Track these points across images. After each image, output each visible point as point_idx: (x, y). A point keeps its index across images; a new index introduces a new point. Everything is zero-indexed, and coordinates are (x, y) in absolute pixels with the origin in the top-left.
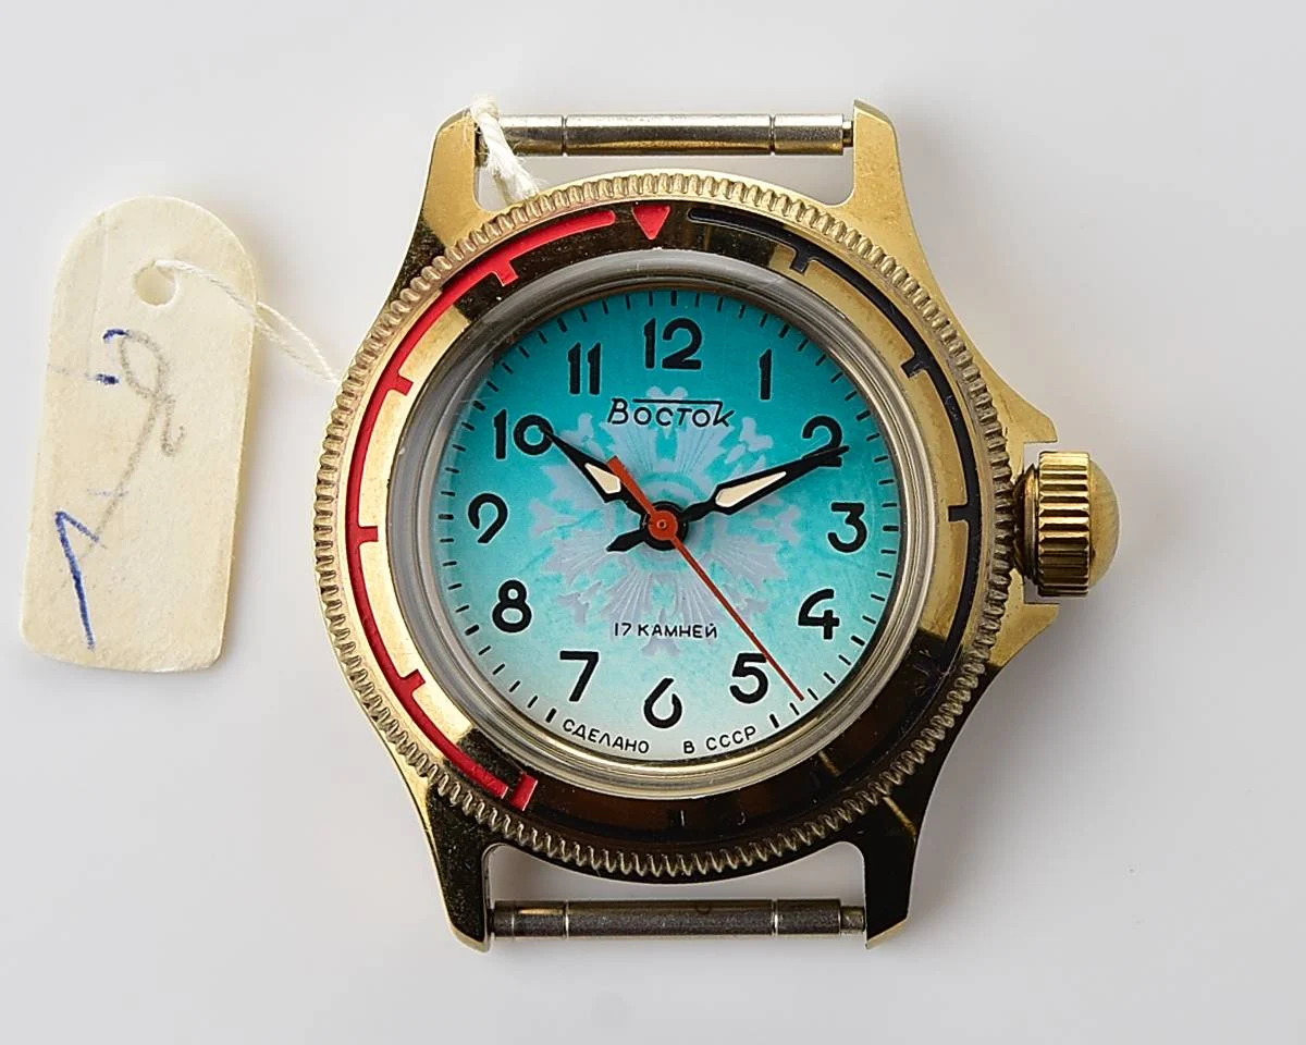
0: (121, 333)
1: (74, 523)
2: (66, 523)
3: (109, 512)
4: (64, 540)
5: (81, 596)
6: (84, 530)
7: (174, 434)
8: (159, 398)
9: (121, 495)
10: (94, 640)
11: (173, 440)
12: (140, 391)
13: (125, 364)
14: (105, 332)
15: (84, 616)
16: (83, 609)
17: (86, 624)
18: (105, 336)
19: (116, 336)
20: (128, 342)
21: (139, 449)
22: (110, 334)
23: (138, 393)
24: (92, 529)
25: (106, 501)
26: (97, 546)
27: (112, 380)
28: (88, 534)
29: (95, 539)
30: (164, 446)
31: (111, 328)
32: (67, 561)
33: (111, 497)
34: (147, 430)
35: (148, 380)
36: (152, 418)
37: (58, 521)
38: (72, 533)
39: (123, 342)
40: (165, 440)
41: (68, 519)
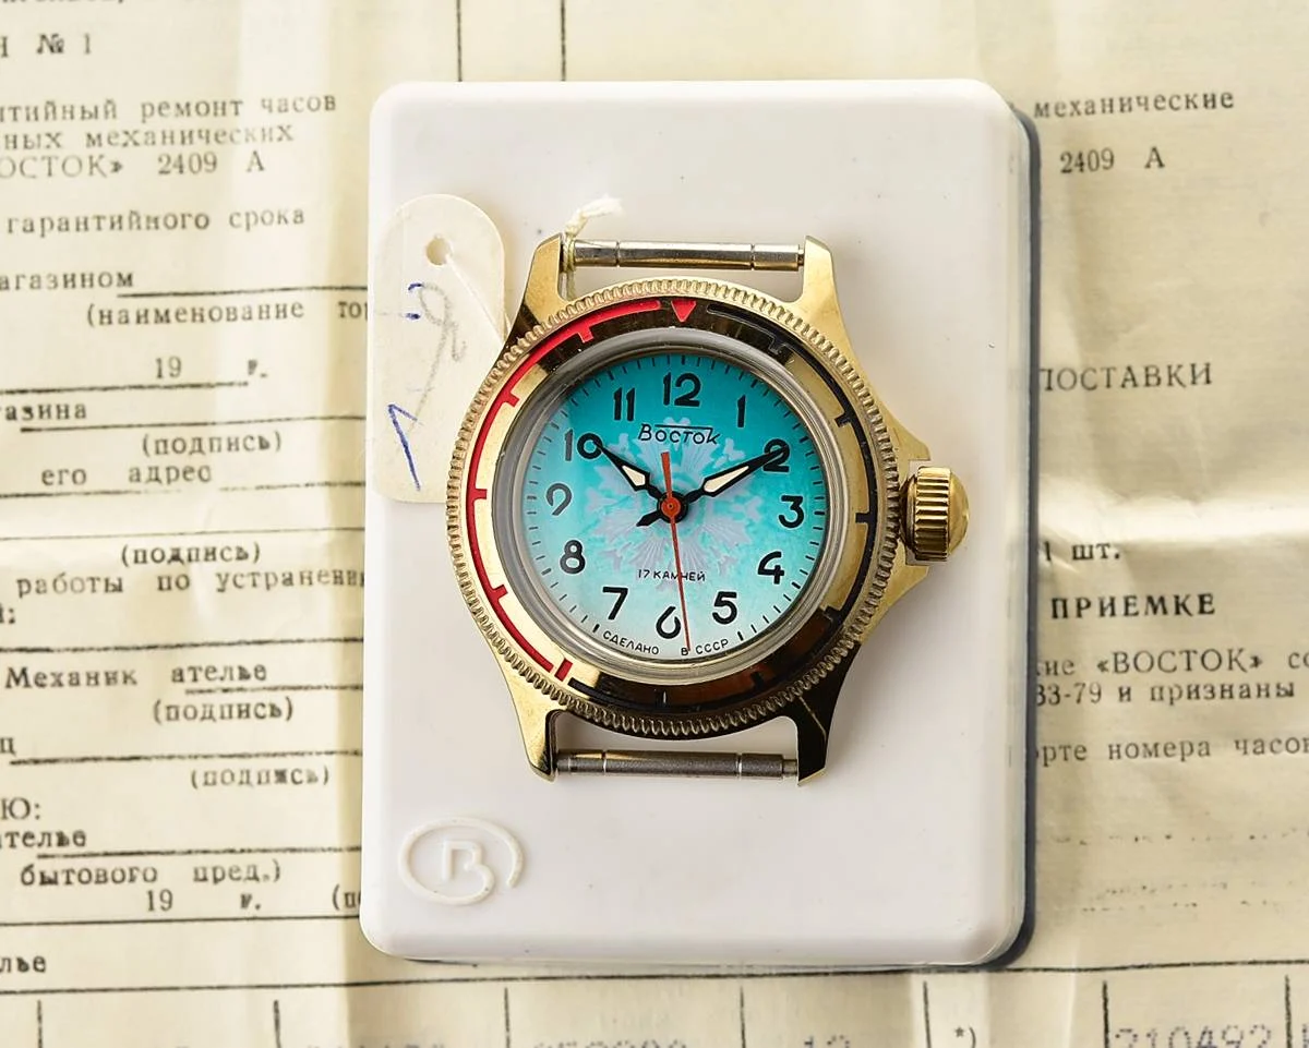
0: (419, 285)
1: (400, 411)
2: (396, 412)
3: (422, 402)
4: (395, 423)
5: (409, 457)
6: (407, 415)
7: (459, 347)
8: (448, 325)
9: (429, 390)
10: (421, 485)
11: (458, 351)
12: (438, 322)
13: (424, 305)
14: (409, 286)
15: (412, 470)
16: (411, 466)
17: (414, 475)
18: (410, 288)
19: (416, 288)
20: (424, 292)
21: (438, 359)
22: (412, 286)
23: (434, 323)
24: (412, 414)
25: (420, 395)
26: (416, 424)
27: (416, 316)
28: (410, 417)
29: (415, 419)
30: (454, 356)
31: (412, 283)
32: (398, 436)
33: (423, 392)
34: (441, 346)
35: (439, 314)
36: (444, 338)
37: (390, 411)
38: (400, 417)
39: (421, 292)
40: (454, 351)
41: (396, 408)
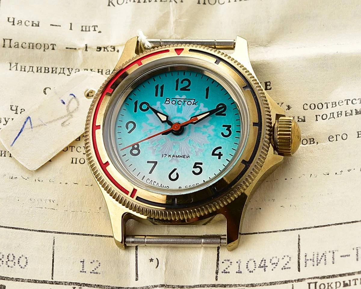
0: (74, 96)
1: (30, 121)
2: (29, 120)
3: (39, 126)
4: (25, 122)
5: (18, 135)
7: (67, 123)
8: (70, 114)
9: (45, 125)
10: (13, 145)
11: (65, 124)
12: (68, 110)
13: (70, 102)
14: (71, 93)
15: (15, 139)
16: (17, 138)
17: (14, 141)
18: (71, 94)
19: (73, 96)
20: (74, 99)
21: (57, 120)
22: (72, 95)
23: (67, 110)
24: (33, 126)
25: (40, 123)
26: (31, 129)
27: (64, 103)
28: (31, 125)
29: (32, 128)
30: (62, 124)
31: (73, 94)
32: (22, 126)
33: (42, 124)
34: (62, 118)
35: (71, 108)
36: (65, 116)
37: (28, 118)
38: (28, 123)
39: (73, 98)
40: (64, 123)
41: (30, 119)
